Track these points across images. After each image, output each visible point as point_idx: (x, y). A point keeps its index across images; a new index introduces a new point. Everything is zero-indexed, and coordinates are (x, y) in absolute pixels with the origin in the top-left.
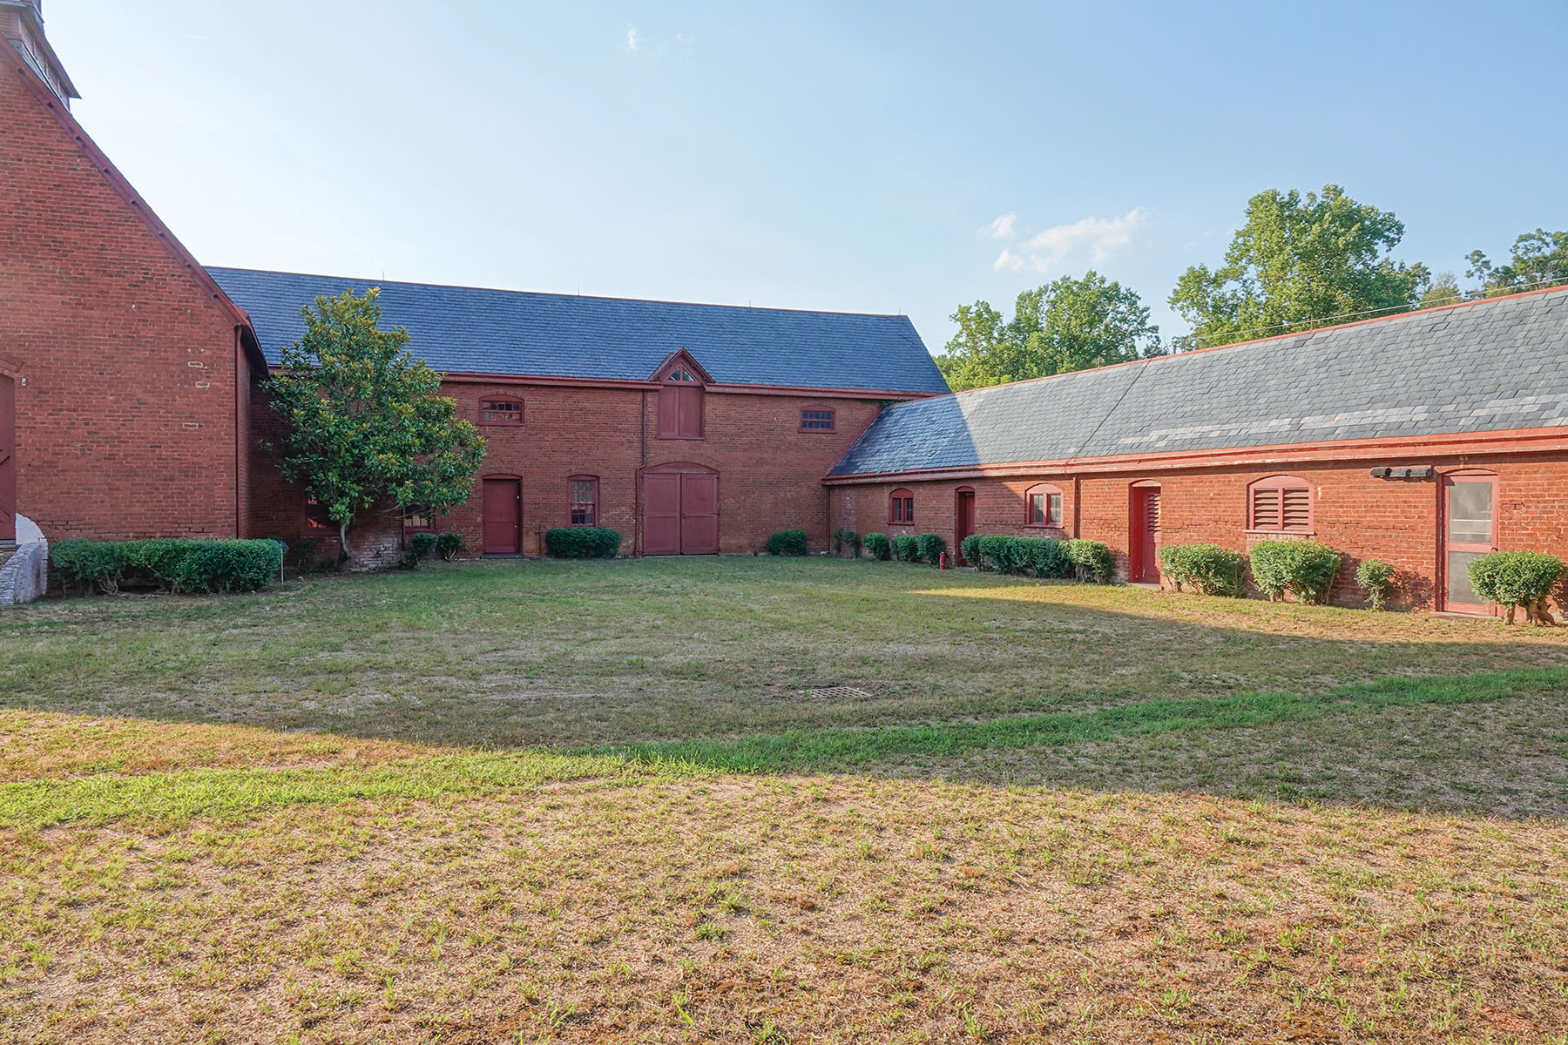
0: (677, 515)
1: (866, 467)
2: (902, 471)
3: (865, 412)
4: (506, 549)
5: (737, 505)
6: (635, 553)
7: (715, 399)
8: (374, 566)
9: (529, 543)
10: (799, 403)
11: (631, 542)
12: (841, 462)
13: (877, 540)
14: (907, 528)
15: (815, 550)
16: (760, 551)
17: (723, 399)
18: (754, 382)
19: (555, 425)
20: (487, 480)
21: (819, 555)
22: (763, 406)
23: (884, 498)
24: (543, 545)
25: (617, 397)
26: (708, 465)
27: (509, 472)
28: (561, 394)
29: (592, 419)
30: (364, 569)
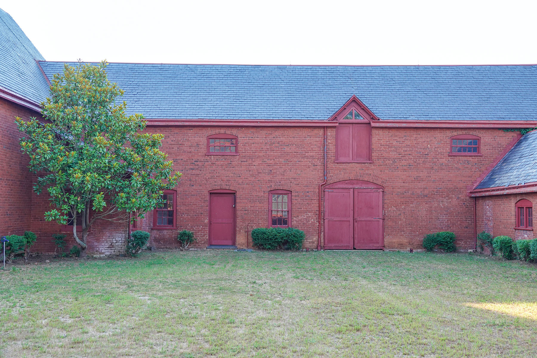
0: (351, 219)
1: (500, 182)
2: (523, 184)
3: (506, 139)
4: (225, 242)
5: (399, 213)
6: (319, 247)
7: (381, 132)
8: (108, 253)
9: (241, 239)
10: (449, 133)
11: (315, 239)
12: (485, 178)
13: (502, 242)
14: (528, 232)
15: (465, 248)
16: (418, 248)
17: (386, 132)
18: (411, 119)
19: (260, 154)
20: (211, 194)
21: (467, 252)
22: (419, 136)
23: (511, 206)
24: (251, 240)
25: (305, 132)
26: (375, 182)
27: (227, 188)
28: (264, 132)
29: (287, 149)
30: (102, 256)
